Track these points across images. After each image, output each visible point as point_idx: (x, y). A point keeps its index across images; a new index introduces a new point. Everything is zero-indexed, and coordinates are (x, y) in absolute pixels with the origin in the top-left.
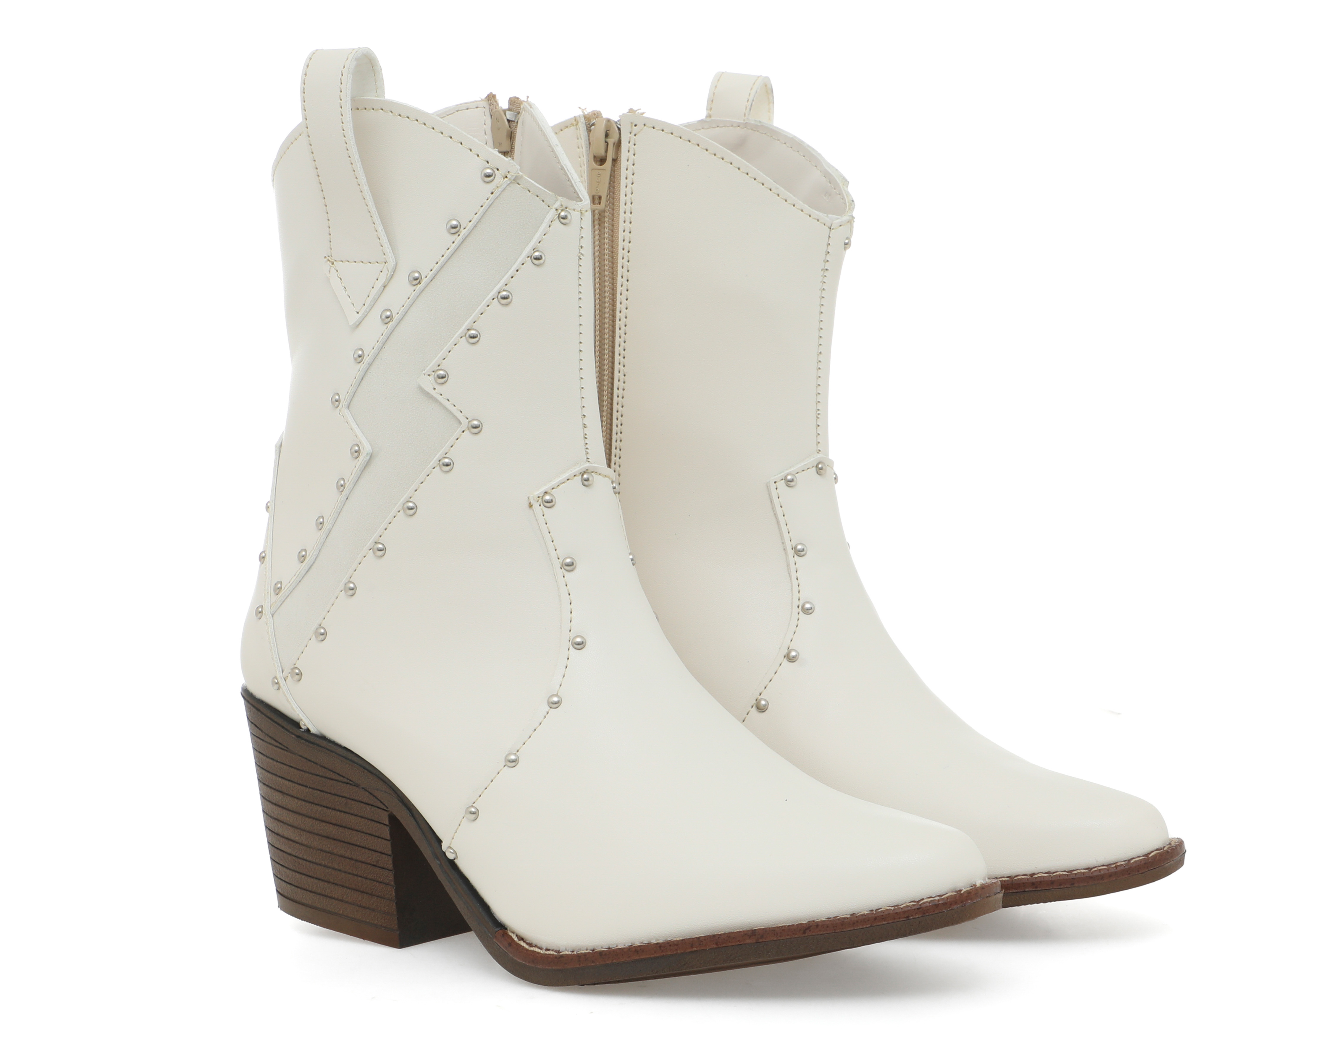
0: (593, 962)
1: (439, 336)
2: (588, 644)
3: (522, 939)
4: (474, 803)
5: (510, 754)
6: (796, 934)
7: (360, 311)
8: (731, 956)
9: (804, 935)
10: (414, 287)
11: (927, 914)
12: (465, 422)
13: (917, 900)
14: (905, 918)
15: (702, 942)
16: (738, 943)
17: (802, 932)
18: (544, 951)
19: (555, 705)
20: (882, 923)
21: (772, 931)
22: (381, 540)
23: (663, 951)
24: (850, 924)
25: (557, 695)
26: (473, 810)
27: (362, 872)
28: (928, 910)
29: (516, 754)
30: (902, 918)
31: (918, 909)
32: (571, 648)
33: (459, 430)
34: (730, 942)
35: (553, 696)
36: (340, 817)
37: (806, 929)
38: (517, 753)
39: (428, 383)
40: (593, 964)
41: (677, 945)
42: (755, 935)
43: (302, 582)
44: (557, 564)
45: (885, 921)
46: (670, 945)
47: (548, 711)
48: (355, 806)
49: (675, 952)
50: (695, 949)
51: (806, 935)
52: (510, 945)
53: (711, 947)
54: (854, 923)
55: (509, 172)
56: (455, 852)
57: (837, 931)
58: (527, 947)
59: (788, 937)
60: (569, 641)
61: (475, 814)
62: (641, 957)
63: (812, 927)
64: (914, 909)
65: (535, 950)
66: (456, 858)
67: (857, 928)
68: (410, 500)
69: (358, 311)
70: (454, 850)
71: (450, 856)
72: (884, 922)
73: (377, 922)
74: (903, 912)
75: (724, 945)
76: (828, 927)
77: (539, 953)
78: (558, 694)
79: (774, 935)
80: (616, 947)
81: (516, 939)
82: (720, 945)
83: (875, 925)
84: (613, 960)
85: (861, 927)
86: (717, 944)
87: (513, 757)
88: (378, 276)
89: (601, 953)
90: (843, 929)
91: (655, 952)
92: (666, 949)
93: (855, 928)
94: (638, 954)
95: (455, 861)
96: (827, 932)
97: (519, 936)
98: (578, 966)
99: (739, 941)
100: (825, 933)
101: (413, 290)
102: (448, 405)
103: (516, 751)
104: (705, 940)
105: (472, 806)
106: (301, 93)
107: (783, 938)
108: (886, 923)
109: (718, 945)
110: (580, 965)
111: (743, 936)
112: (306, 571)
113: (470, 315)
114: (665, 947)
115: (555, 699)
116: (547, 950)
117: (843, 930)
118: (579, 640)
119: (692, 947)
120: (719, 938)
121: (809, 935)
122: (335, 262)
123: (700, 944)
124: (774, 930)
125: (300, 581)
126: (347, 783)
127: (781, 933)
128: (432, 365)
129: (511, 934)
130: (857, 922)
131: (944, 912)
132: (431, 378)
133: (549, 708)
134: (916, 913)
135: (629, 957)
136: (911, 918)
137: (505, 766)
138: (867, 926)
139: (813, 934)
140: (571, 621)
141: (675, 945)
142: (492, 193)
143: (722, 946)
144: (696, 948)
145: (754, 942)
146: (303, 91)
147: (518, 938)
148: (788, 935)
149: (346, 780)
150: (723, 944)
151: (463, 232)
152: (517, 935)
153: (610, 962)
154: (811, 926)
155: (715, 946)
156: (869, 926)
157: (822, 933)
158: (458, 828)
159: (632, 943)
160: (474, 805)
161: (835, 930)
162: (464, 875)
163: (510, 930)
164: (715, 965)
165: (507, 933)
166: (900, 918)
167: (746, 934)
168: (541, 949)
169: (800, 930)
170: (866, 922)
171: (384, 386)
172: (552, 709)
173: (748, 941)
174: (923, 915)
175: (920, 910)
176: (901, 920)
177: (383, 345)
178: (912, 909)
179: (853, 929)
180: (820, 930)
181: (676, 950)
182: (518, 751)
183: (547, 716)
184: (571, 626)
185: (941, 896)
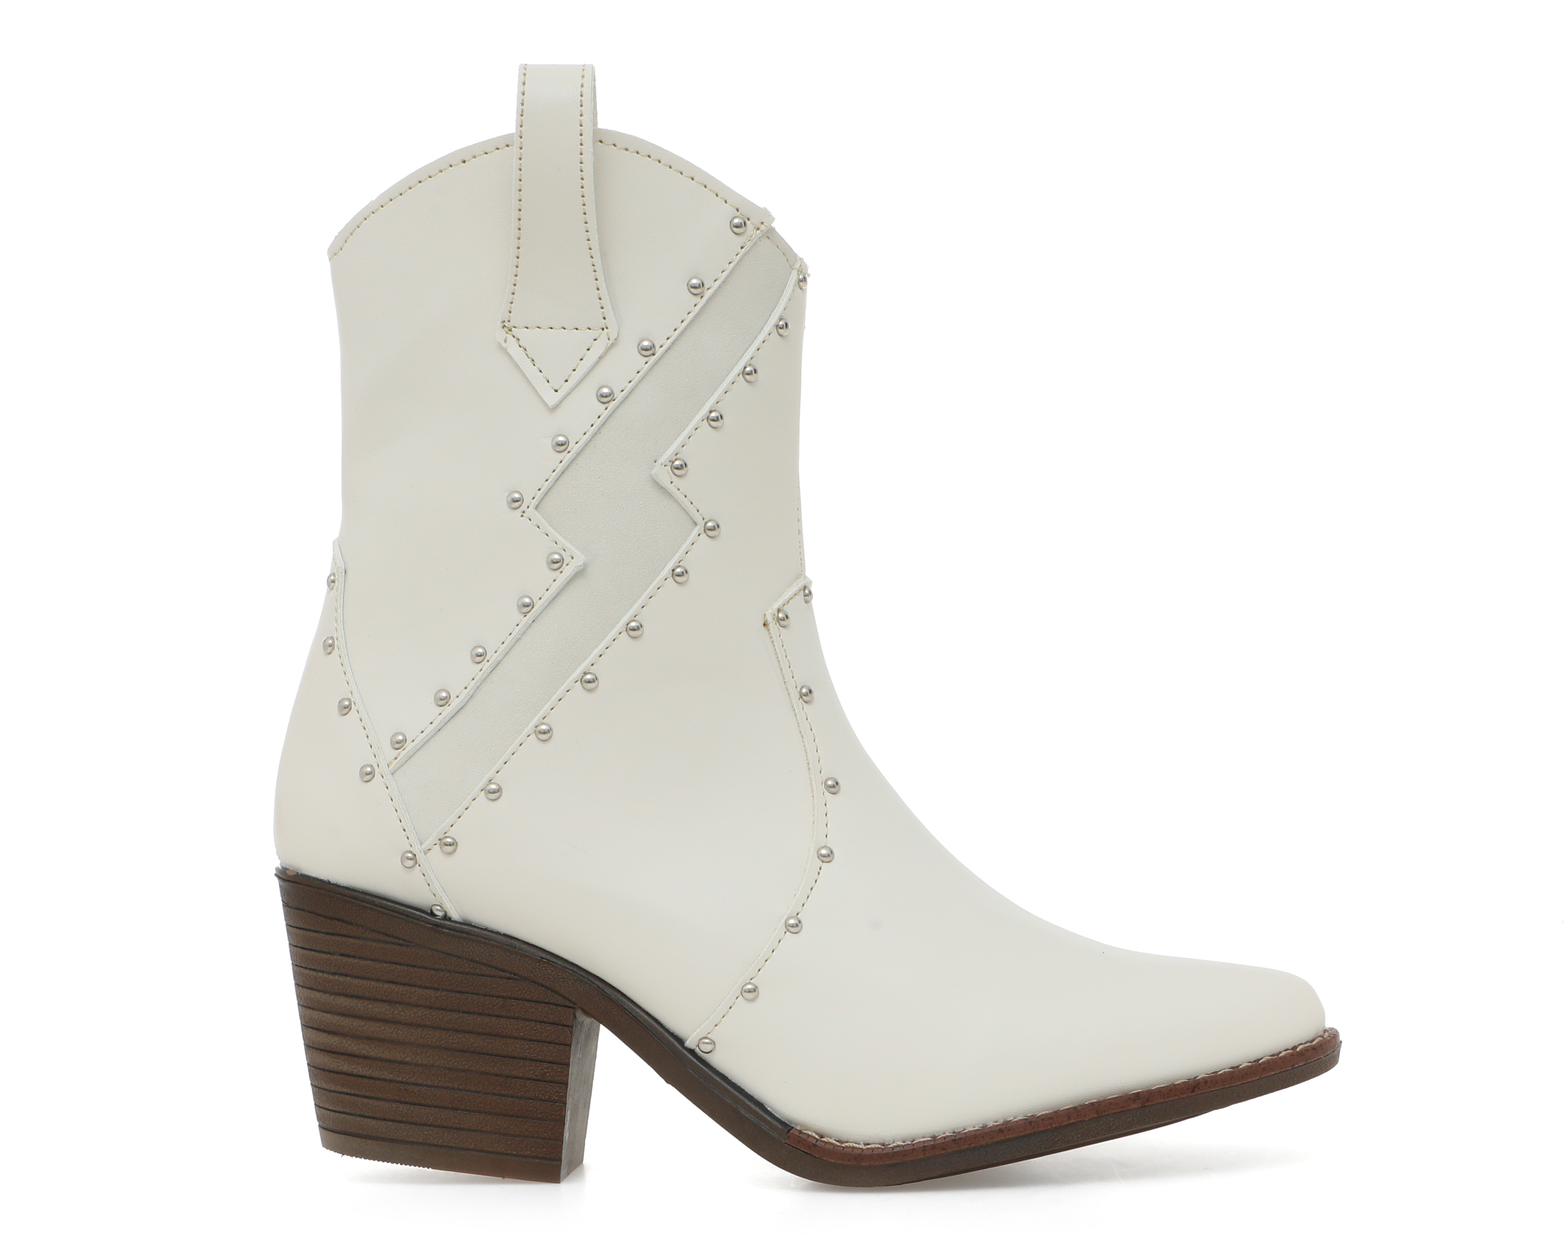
1: (676, 418)
2: (842, 786)
4: (750, 979)
5: (789, 917)
6: (1185, 1094)
7: (560, 388)
9: (1193, 1094)
10: (646, 359)
12: (701, 523)
15: (1080, 1112)
16: (1122, 1110)
19: (828, 857)
20: (1270, 1074)
22: (593, 669)
23: (1034, 1127)
25: (825, 847)
27: (516, 1091)
29: (796, 917)
32: (826, 793)
33: (695, 532)
35: (822, 847)
36: (489, 1024)
37: (1195, 1087)
38: (798, 917)
39: (665, 476)
40: (943, 1152)
41: (1051, 1118)
42: (1140, 1099)
43: (441, 731)
44: (795, 695)
47: (820, 866)
48: (517, 1008)
50: (1073, 1121)
51: (1195, 1093)
55: (762, 223)
57: (1226, 1087)
59: (1177, 1097)
60: (822, 784)
61: (751, 992)
68: (635, 619)
69: (556, 389)
71: (705, 1048)
73: (529, 1152)
75: (1106, 1113)
76: (1217, 1083)
78: (828, 846)
79: (1161, 1096)
80: (964, 1130)
81: (817, 1137)
82: (1102, 1113)
83: (1264, 1076)
85: (1250, 1080)
86: (1097, 1112)
87: (795, 921)
88: (590, 345)
90: (1232, 1083)
96: (1216, 1089)
99: (1122, 1107)
101: (645, 362)
102: (686, 502)
104: (1083, 1109)
105: (748, 983)
106: (517, 116)
107: (1171, 1099)
109: (1099, 1114)
110: (924, 1154)
111: (1126, 1101)
112: (451, 716)
113: (711, 393)
115: (826, 852)
117: (1232, 1085)
118: (831, 782)
119: (1069, 1118)
120: (1099, 1105)
121: (1198, 1093)
122: (513, 329)
123: (1078, 1115)
124: (1160, 1092)
125: (439, 730)
126: (509, 979)
127: (1168, 1094)
128: (669, 453)
130: (1246, 1074)
132: (668, 468)
133: (821, 863)
135: (992, 1138)
137: (784, 932)
139: (1202, 1092)
140: (819, 761)
142: (742, 248)
143: (1103, 1114)
144: (1074, 1119)
145: (1140, 1106)
146: (521, 113)
148: (1176, 1095)
149: (508, 975)
151: (708, 294)
153: (967, 1146)
154: (1199, 1083)
155: (1095, 1116)
156: (1258, 1077)
157: (1211, 1090)
158: (727, 1013)
159: (983, 1124)
160: (751, 981)
161: (1224, 1085)
163: (802, 1129)
164: (1095, 1137)
165: (801, 1132)
167: (1129, 1099)
169: (1188, 1089)
170: (1255, 1074)
171: (599, 479)
172: (824, 864)
173: (1134, 1106)
174: (1307, 1063)
176: (1288, 1069)
177: (598, 430)
179: (1242, 1083)
180: (1209, 1087)
182: (797, 914)
183: (821, 872)
184: (821, 768)
185: (1312, 1041)
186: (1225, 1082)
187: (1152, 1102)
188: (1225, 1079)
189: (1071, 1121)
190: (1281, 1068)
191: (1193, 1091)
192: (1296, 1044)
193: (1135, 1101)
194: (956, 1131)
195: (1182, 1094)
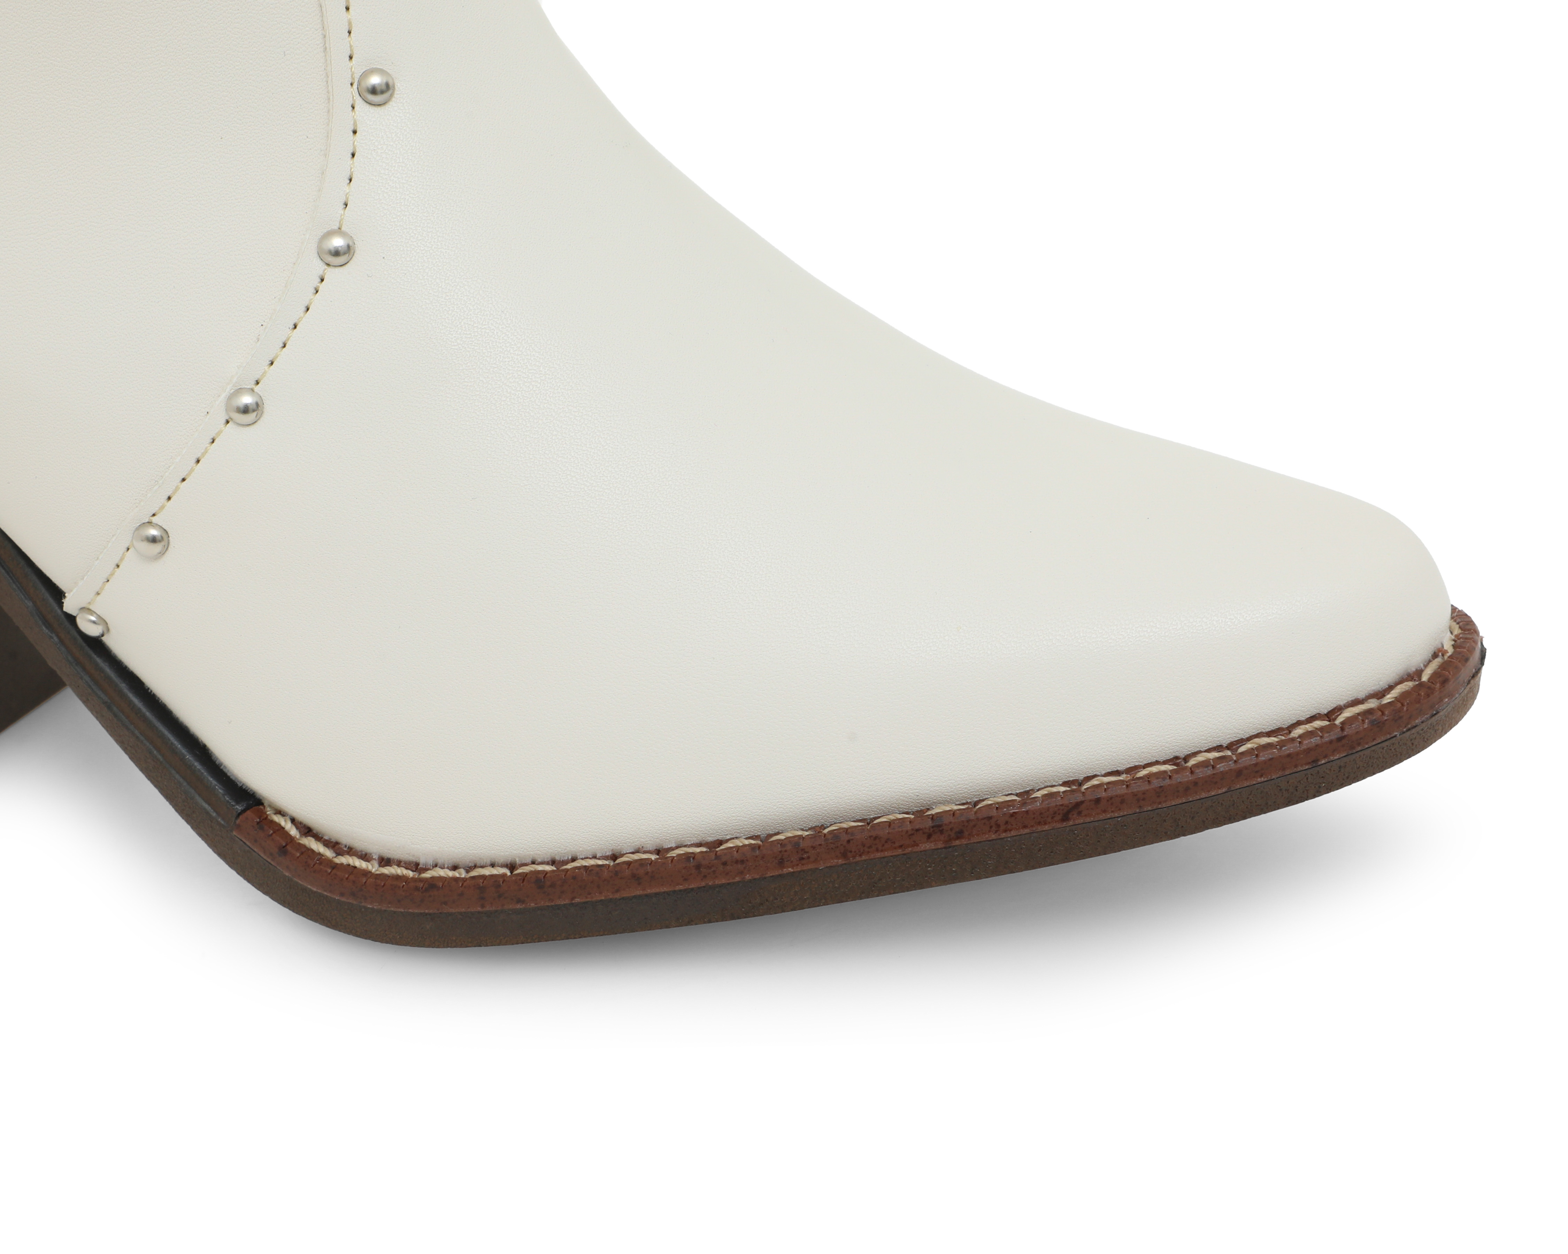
0: (519, 901)
2: (400, 87)
3: (307, 831)
4: (154, 515)
5: (239, 391)
6: (1045, 824)
8: (880, 879)
11: (1359, 748)
13: (1326, 712)
14: (1309, 763)
16: (899, 851)
17: (1058, 817)
18: (376, 865)
19: (339, 257)
21: (984, 818)
24: (1178, 791)
25: (339, 231)
26: (153, 532)
28: (1361, 739)
29: (252, 390)
30: (1302, 766)
31: (1340, 739)
32: (359, 103)
34: (877, 850)
35: (330, 234)
37: (1069, 812)
38: (257, 389)
40: (519, 906)
41: (742, 862)
42: (942, 832)
45: (1261, 776)
46: (725, 864)
47: (321, 273)
49: (737, 879)
50: (791, 870)
52: (283, 850)
53: (829, 865)
54: (1187, 789)
56: (101, 621)
58: (328, 853)
59: (1026, 831)
60: (352, 84)
61: (157, 541)
62: (649, 891)
63: (1084, 805)
64: (1331, 742)
65: (351, 863)
66: (105, 632)
67: (1195, 798)
70: (99, 617)
71: (91, 629)
72: (1259, 780)
74: (1304, 750)
76: (1122, 802)
77: (366, 873)
78: (343, 229)
79: (991, 827)
80: (573, 860)
81: (294, 832)
82: (854, 857)
84: (573, 899)
85: (1204, 795)
87: (247, 399)
89: (539, 881)
90: (1160, 803)
91: (686, 880)
92: (714, 871)
93: (1191, 799)
94: (639, 884)
95: (103, 639)
96: (1122, 814)
97: (301, 823)
98: (479, 909)
99: (901, 847)
100: (1116, 815)
103: (254, 382)
104: (813, 848)
105: (150, 523)
108: (1266, 779)
111: (912, 835)
114: (710, 868)
115: (338, 242)
116: (385, 861)
118: (375, 80)
119: (781, 863)
120: (849, 842)
121: (1077, 822)
123: (801, 858)
124: (989, 817)
127: (1007, 823)
129: (277, 819)
130: (1195, 784)
131: (1395, 736)
133: (326, 268)
134: (1334, 751)
135: (618, 891)
136: (1323, 762)
137: (228, 422)
138: (1220, 792)
139: (1088, 820)
140: (350, 32)
141: (737, 862)
143: (857, 859)
144: (792, 866)
147: (297, 828)
148: (1025, 827)
150: (860, 856)
152: (293, 820)
154: (1081, 801)
155: (840, 861)
156: (1224, 790)
157: (1109, 816)
158: (112, 574)
159: (613, 851)
160: (154, 519)
161: (1141, 807)
162: (126, 667)
163: (270, 806)
165: (266, 818)
166: (1296, 766)
167: (917, 830)
168: (365, 857)
169: (1055, 813)
170: (1216, 783)
172: (331, 270)
173: (924, 845)
175: (1344, 742)
176: (1300, 768)
178: (1326, 743)
179: (1184, 801)
180: (1104, 811)
181: (742, 873)
182: (257, 383)
183: (322, 287)
184: (351, 46)
185: (1379, 695)
186: (1144, 799)
187: (969, 839)
188: (1144, 794)
189: (785, 871)
190: (1284, 769)
191: (1065, 818)
192: (1342, 703)
193: (929, 836)
194: (557, 858)
195: (1039, 823)
